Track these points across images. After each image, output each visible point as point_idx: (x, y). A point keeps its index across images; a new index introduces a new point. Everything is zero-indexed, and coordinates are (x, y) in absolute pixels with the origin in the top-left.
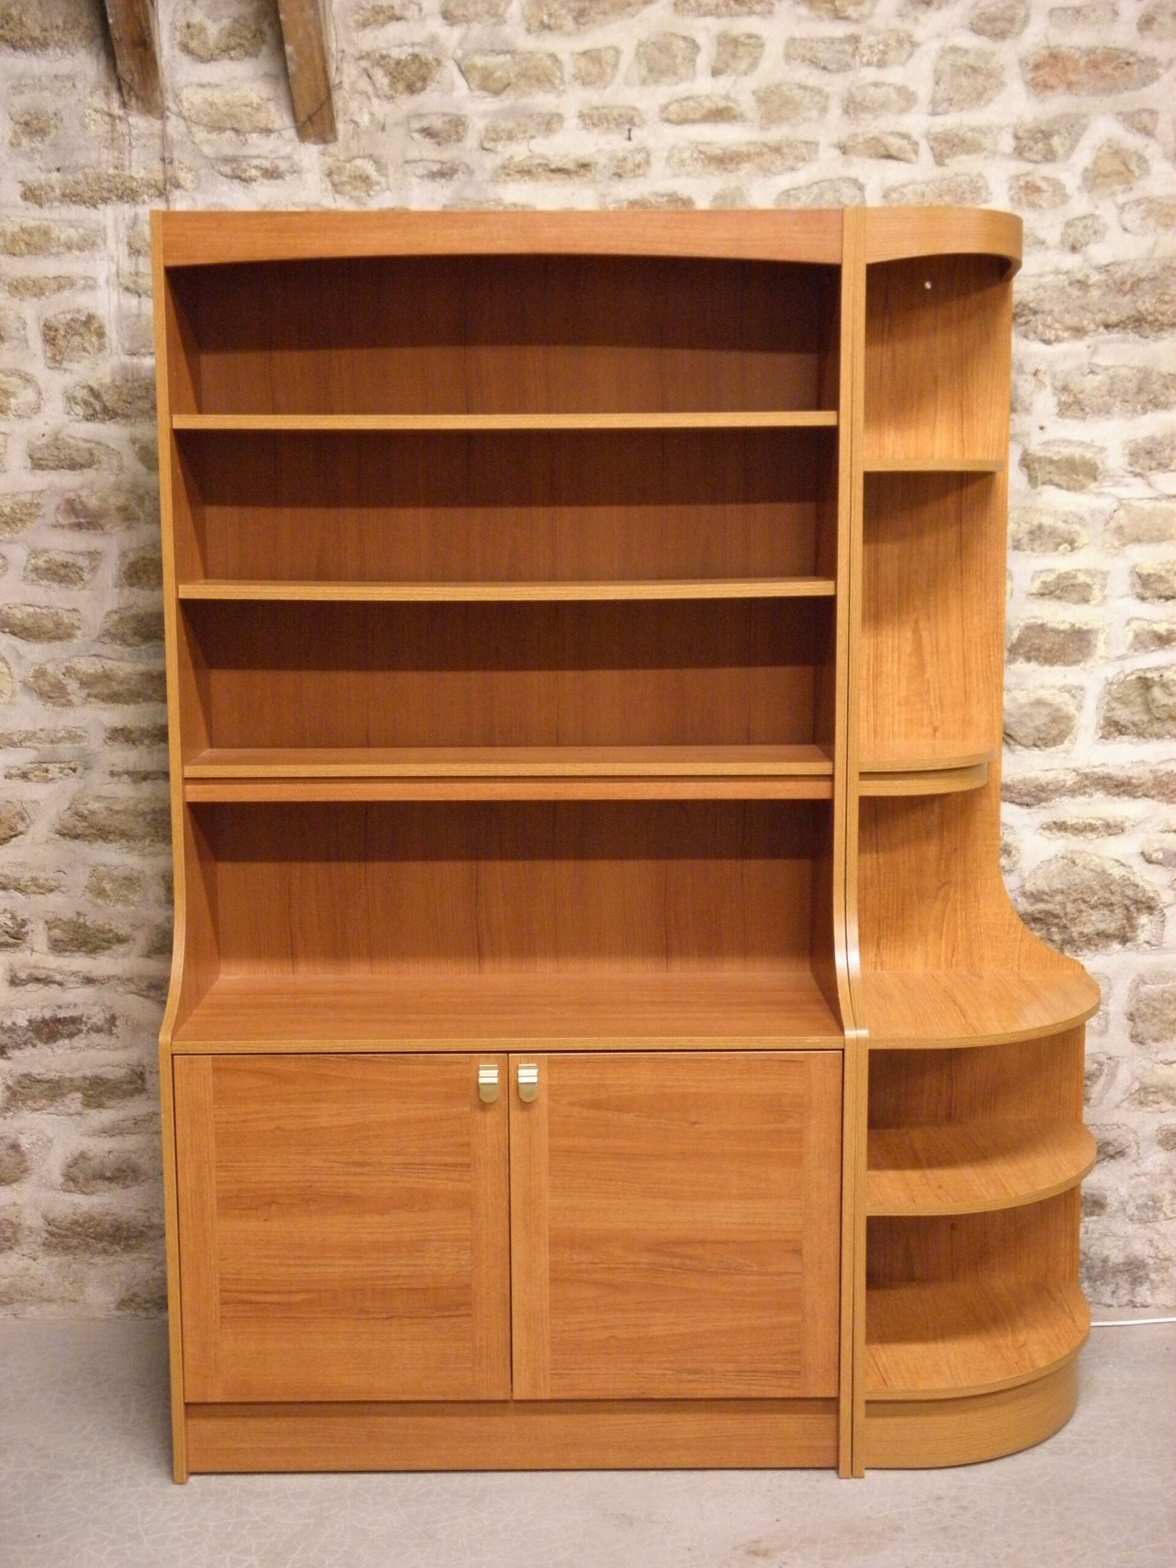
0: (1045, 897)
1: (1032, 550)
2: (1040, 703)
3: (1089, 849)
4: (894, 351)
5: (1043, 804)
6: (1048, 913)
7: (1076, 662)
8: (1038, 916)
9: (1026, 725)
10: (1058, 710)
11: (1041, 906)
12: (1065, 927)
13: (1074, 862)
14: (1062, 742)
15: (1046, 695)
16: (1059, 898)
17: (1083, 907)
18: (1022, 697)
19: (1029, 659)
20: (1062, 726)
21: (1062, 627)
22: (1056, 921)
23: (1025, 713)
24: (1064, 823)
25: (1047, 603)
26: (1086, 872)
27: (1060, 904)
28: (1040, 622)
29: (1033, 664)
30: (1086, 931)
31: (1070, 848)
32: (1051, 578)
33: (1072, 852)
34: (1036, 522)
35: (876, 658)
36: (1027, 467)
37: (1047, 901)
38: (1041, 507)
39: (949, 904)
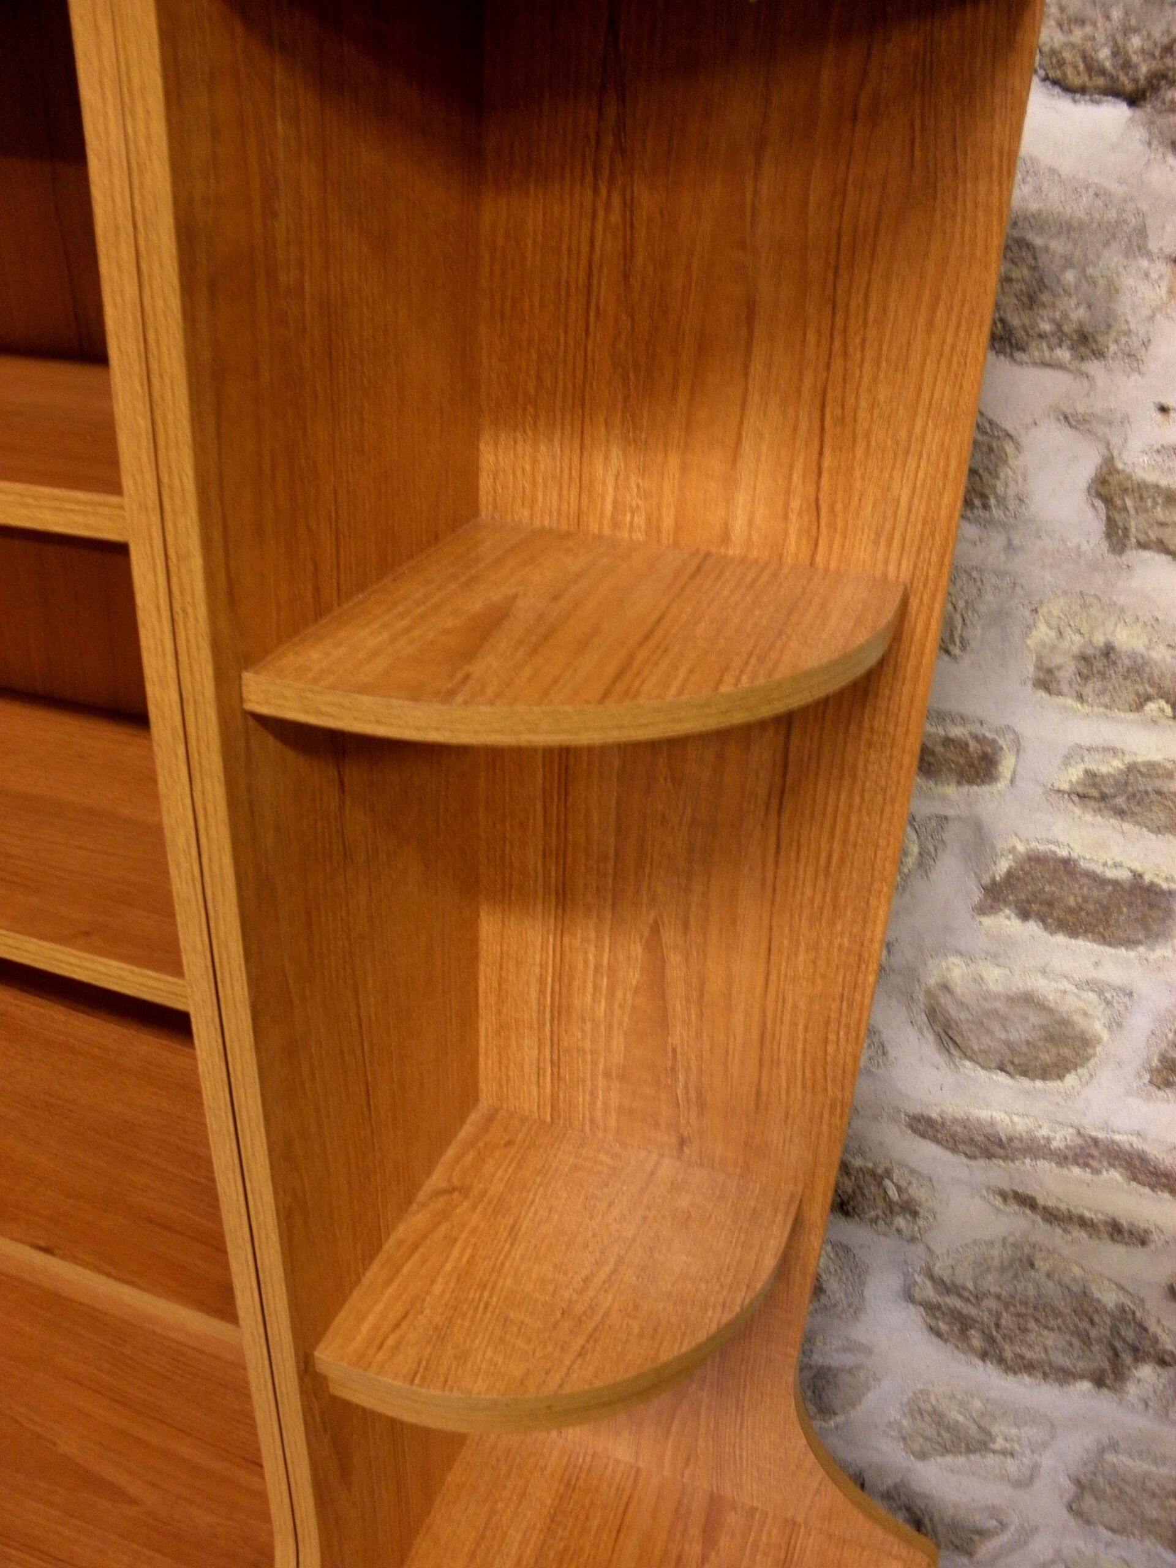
0: (966, 1294)
1: (1080, 697)
2: (1028, 999)
3: (1067, 1250)
4: (630, 206)
5: (997, 1161)
6: (966, 1315)
7: (1130, 943)
8: (947, 1310)
9: (989, 1032)
10: (1066, 1022)
11: (955, 1302)
12: (993, 1339)
13: (1032, 1261)
14: (1061, 1077)
15: (1045, 988)
16: (990, 1304)
17: (1032, 1325)
18: (994, 977)
19: (1025, 915)
20: (1066, 1052)
21: (1111, 874)
23: (996, 1012)
24: (1032, 1198)
25: (1088, 817)
27: (990, 1311)
28: (1063, 853)
29: (1033, 927)
30: (1029, 1355)
31: (1032, 1238)
32: (1111, 766)
33: (1033, 1245)
34: (1099, 639)
35: (558, 977)
36: (1108, 501)
37: (967, 1300)
38: (1122, 600)
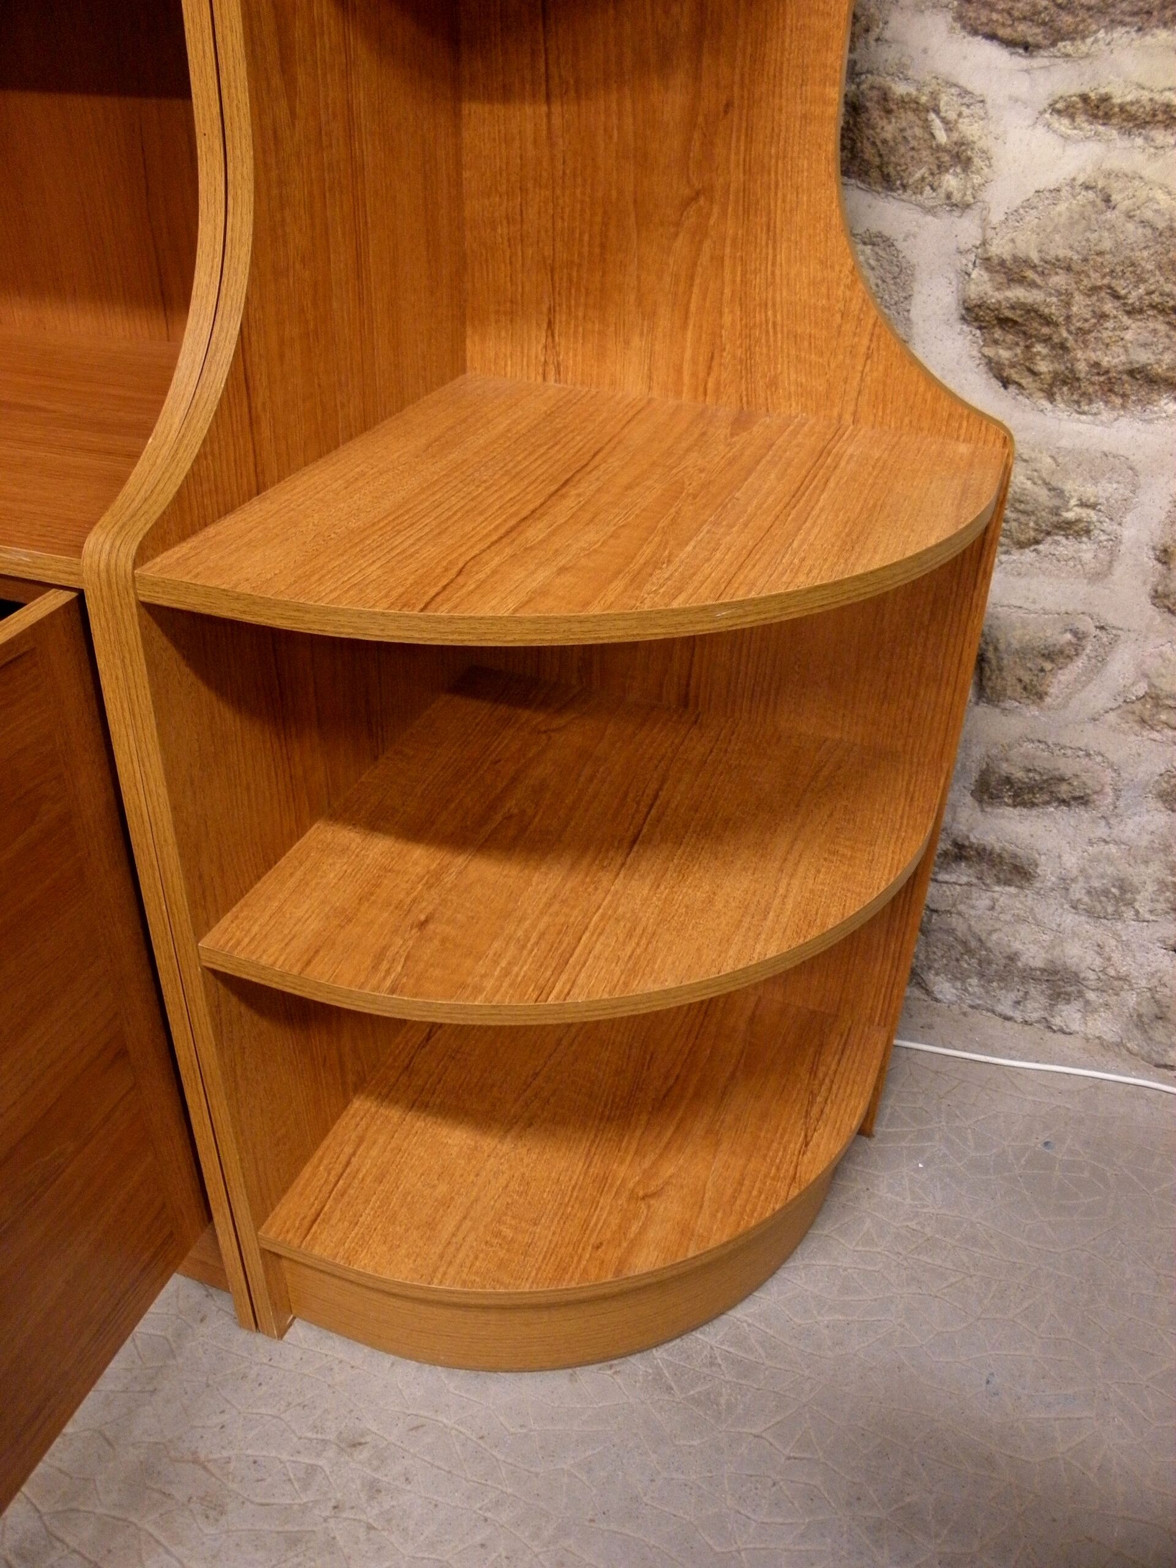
0: (1030, 274)
3: (1151, 170)
5: (1066, 46)
6: (1031, 311)
8: (1008, 314)
11: (1018, 293)
12: (1063, 347)
13: (1107, 200)
16: (1059, 280)
17: (1109, 307)
22: (1045, 330)
24: (1106, 99)
26: (1130, 226)
27: (1059, 293)
30: (1106, 361)
31: (1107, 166)
33: (1108, 175)
37: (1033, 285)
39: (707, 245)
